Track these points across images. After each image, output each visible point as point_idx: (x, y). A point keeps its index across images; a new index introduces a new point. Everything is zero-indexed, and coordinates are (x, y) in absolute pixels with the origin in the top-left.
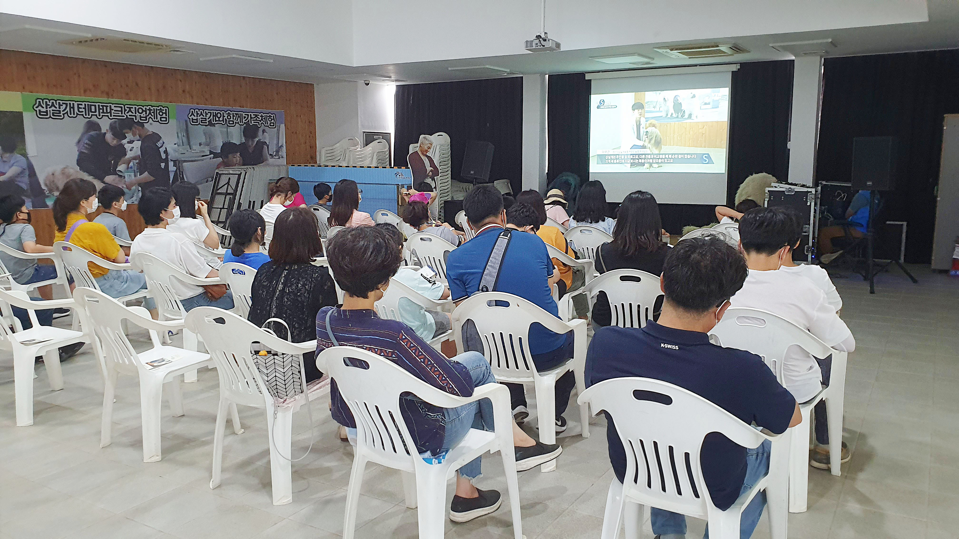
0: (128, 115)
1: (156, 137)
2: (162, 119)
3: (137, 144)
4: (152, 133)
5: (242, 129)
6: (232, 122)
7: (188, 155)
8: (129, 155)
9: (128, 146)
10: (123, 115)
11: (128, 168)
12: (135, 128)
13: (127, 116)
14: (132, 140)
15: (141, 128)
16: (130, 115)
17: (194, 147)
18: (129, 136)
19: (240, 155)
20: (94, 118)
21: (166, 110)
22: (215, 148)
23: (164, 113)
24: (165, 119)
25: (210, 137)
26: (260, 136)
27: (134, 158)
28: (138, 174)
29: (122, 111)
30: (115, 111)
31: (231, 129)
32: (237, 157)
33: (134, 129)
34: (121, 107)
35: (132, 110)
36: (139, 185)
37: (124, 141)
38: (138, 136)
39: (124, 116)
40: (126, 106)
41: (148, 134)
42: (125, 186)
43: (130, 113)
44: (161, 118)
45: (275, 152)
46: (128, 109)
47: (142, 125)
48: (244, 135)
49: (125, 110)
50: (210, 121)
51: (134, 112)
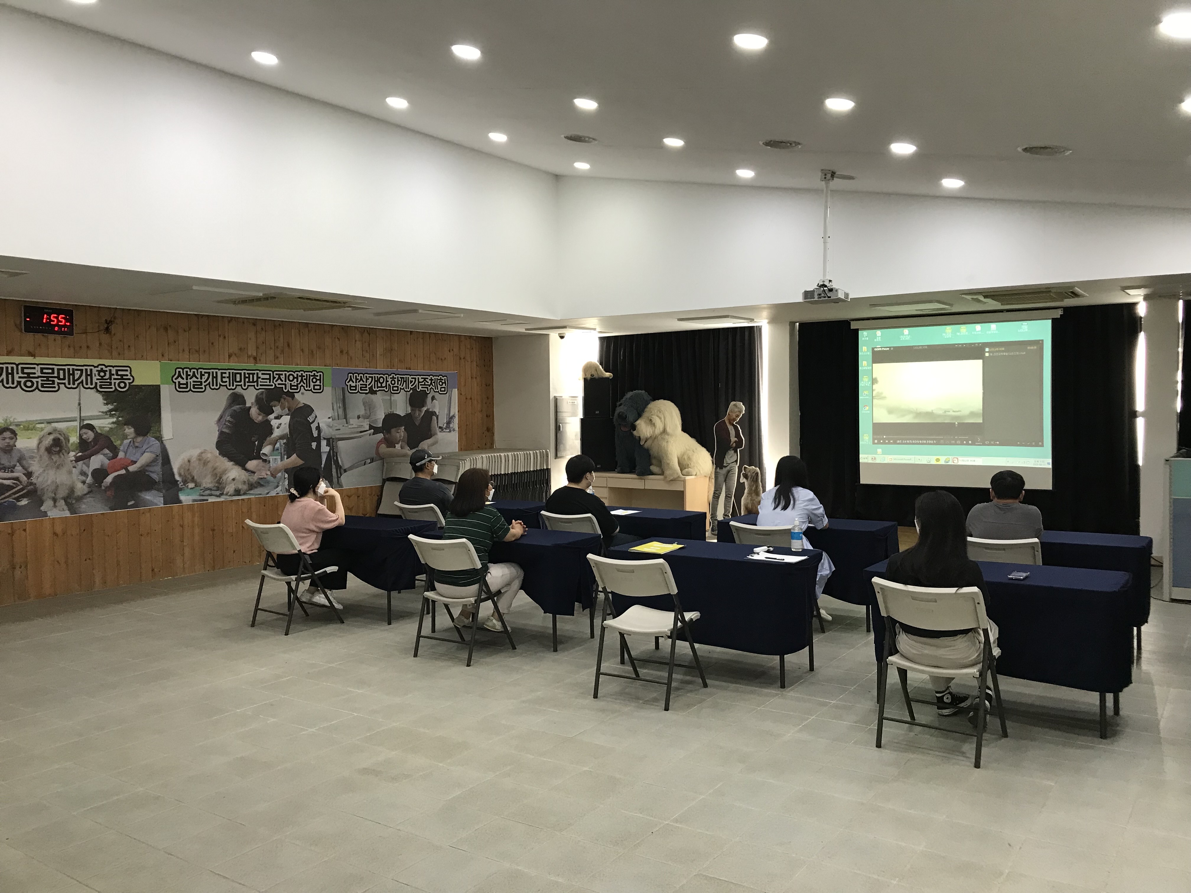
0: (277, 383)
1: (308, 410)
2: (316, 387)
3: (286, 420)
4: (303, 405)
5: (408, 397)
6: (396, 389)
7: (345, 431)
8: (277, 433)
9: (274, 423)
10: (271, 383)
11: (274, 450)
12: (285, 399)
13: (275, 385)
14: (280, 414)
15: (290, 399)
16: (279, 384)
17: (352, 421)
18: (277, 410)
19: (405, 429)
20: (239, 390)
21: (320, 375)
22: (376, 421)
23: (318, 380)
24: (318, 387)
25: (370, 407)
26: (429, 405)
27: (281, 438)
28: (286, 457)
29: (270, 379)
30: (263, 379)
31: (395, 397)
32: (401, 433)
33: (282, 400)
34: (270, 374)
35: (283, 377)
36: (286, 471)
37: (272, 416)
38: (287, 409)
39: (272, 385)
40: (275, 373)
41: (299, 406)
42: (269, 473)
43: (279, 381)
44: (314, 386)
45: (445, 425)
46: (277, 376)
47: (292, 395)
48: (410, 405)
49: (274, 378)
50: (371, 388)
51: (283, 379)
